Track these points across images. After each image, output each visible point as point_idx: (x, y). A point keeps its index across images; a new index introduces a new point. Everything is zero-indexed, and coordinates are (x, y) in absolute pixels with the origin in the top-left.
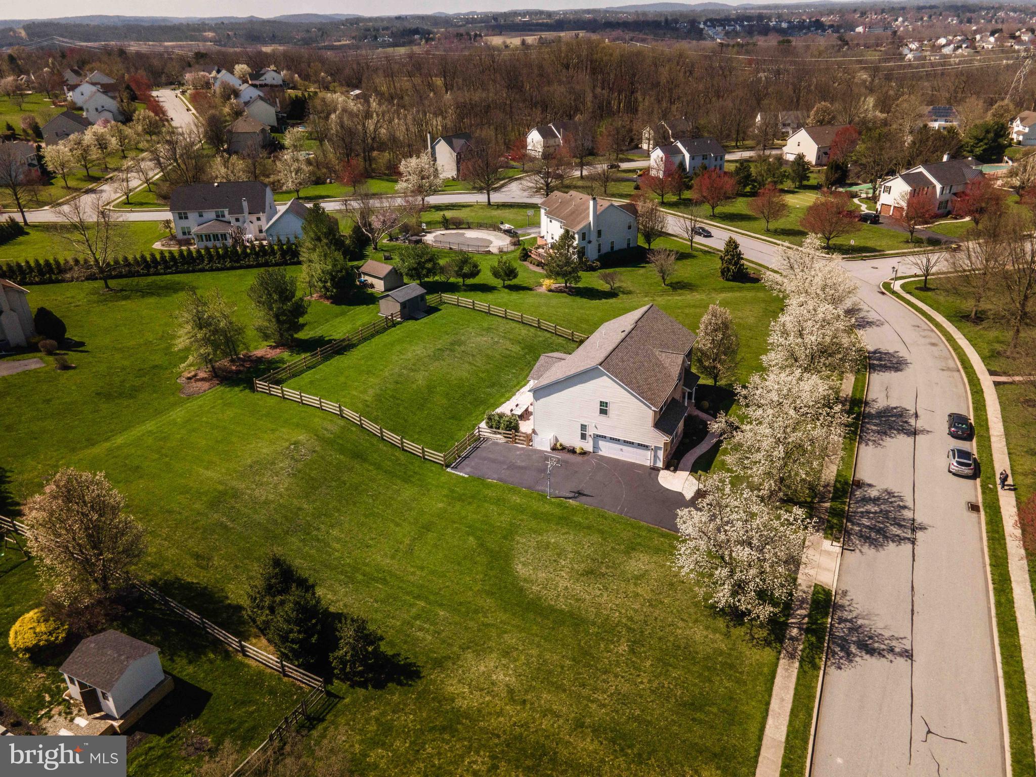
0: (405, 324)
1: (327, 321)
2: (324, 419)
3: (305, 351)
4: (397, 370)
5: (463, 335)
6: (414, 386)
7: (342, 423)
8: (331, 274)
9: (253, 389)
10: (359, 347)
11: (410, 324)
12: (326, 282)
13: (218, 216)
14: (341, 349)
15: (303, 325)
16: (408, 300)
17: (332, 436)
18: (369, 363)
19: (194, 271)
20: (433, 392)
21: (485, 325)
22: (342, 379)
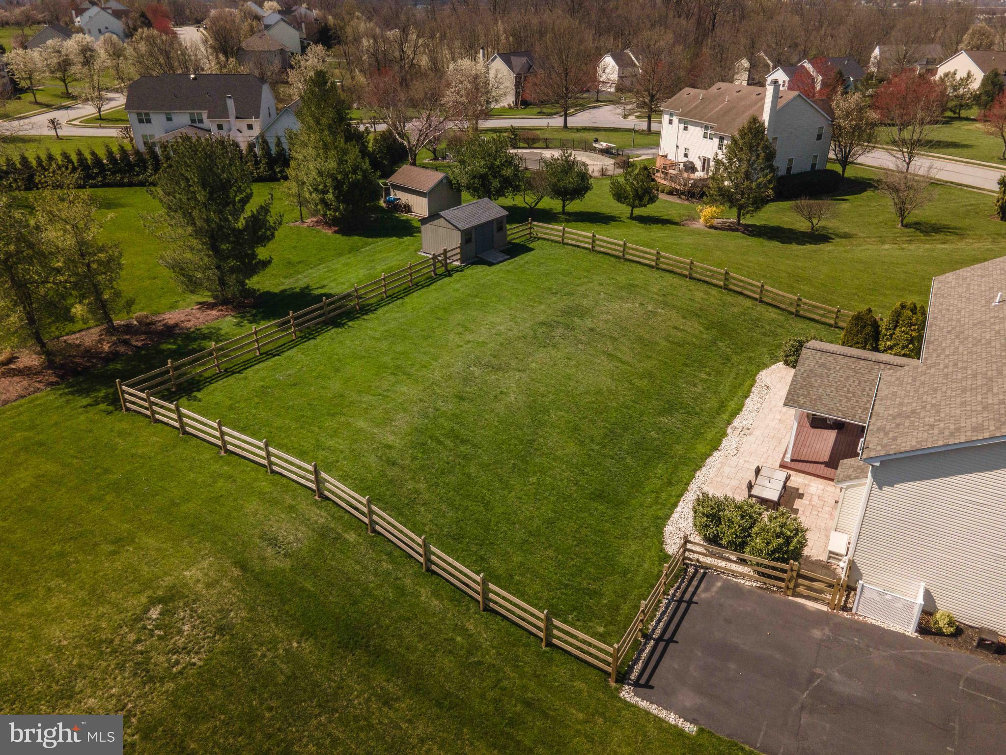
0: (468, 272)
1: (322, 261)
2: (274, 502)
3: (267, 316)
4: (459, 366)
5: (585, 296)
6: (500, 408)
7: (319, 516)
8: (335, 179)
9: (115, 401)
10: (380, 312)
11: (479, 272)
12: (325, 192)
13: (193, 121)
14: (340, 316)
15: (266, 264)
16: (477, 228)
17: (286, 564)
18: (399, 348)
19: (131, 185)
20: (542, 424)
21: (622, 279)
22: (336, 385)
